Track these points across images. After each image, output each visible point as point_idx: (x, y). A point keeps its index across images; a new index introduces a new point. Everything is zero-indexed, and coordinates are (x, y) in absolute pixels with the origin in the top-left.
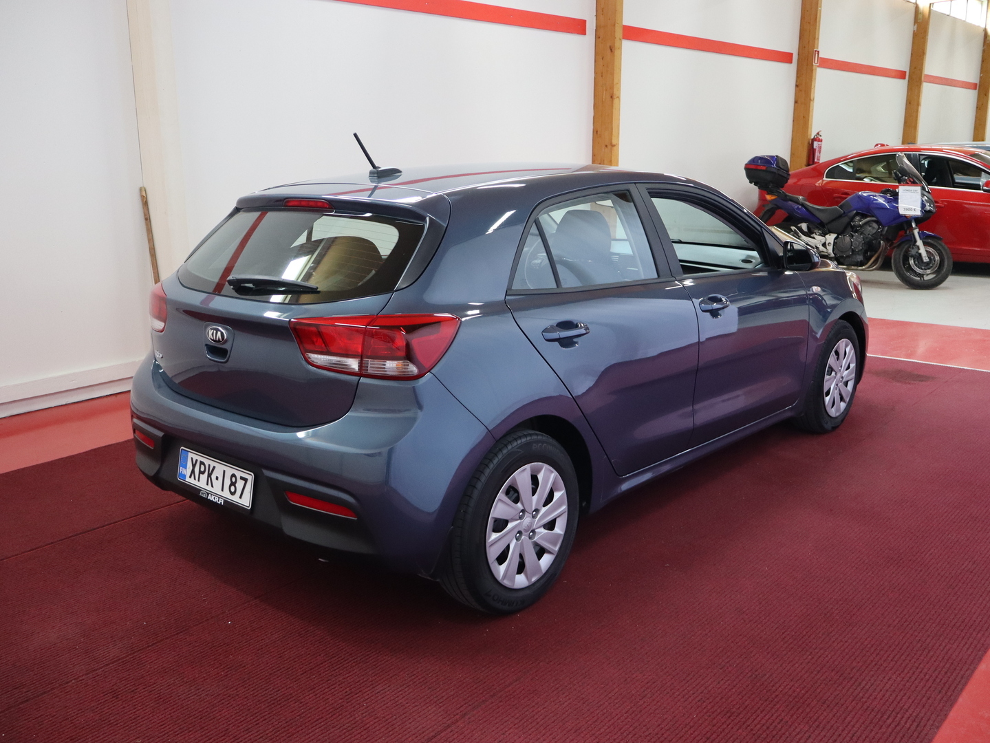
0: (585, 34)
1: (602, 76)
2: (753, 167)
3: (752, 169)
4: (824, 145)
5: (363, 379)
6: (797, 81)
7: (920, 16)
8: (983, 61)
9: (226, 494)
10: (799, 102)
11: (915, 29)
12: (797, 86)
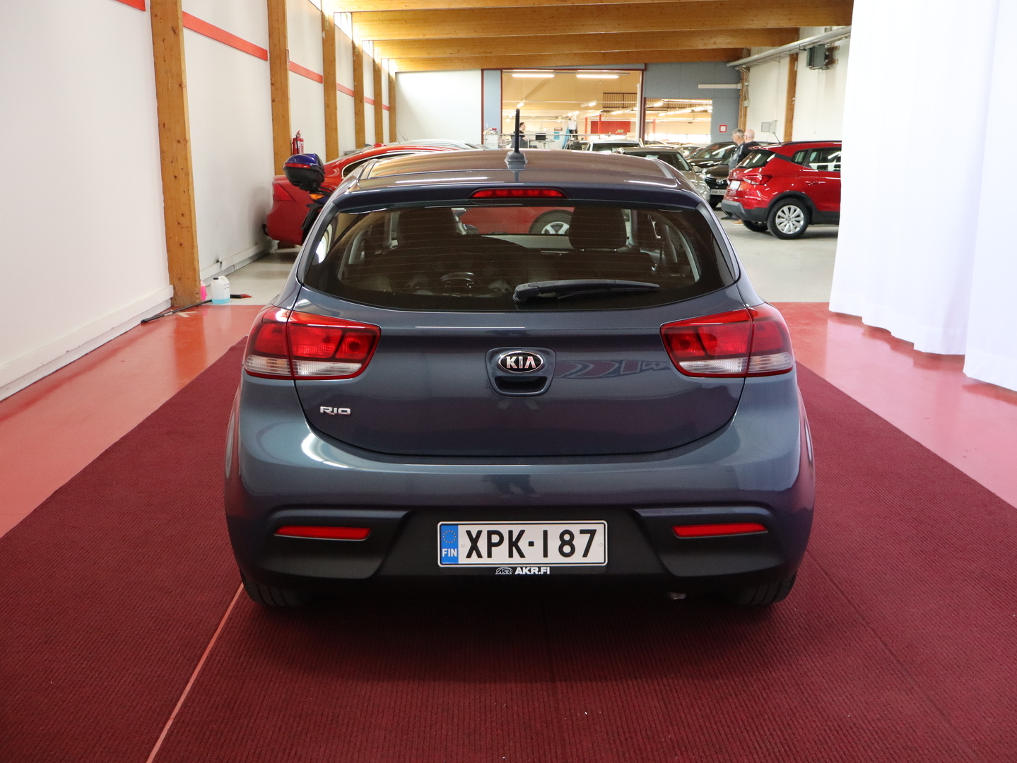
0: (145, 11)
1: (165, 61)
2: (290, 165)
3: (291, 168)
4: (305, 143)
5: (749, 380)
6: (271, 79)
7: (327, 24)
8: (354, 71)
9: (555, 558)
10: (276, 100)
11: (324, 36)
12: (272, 84)
